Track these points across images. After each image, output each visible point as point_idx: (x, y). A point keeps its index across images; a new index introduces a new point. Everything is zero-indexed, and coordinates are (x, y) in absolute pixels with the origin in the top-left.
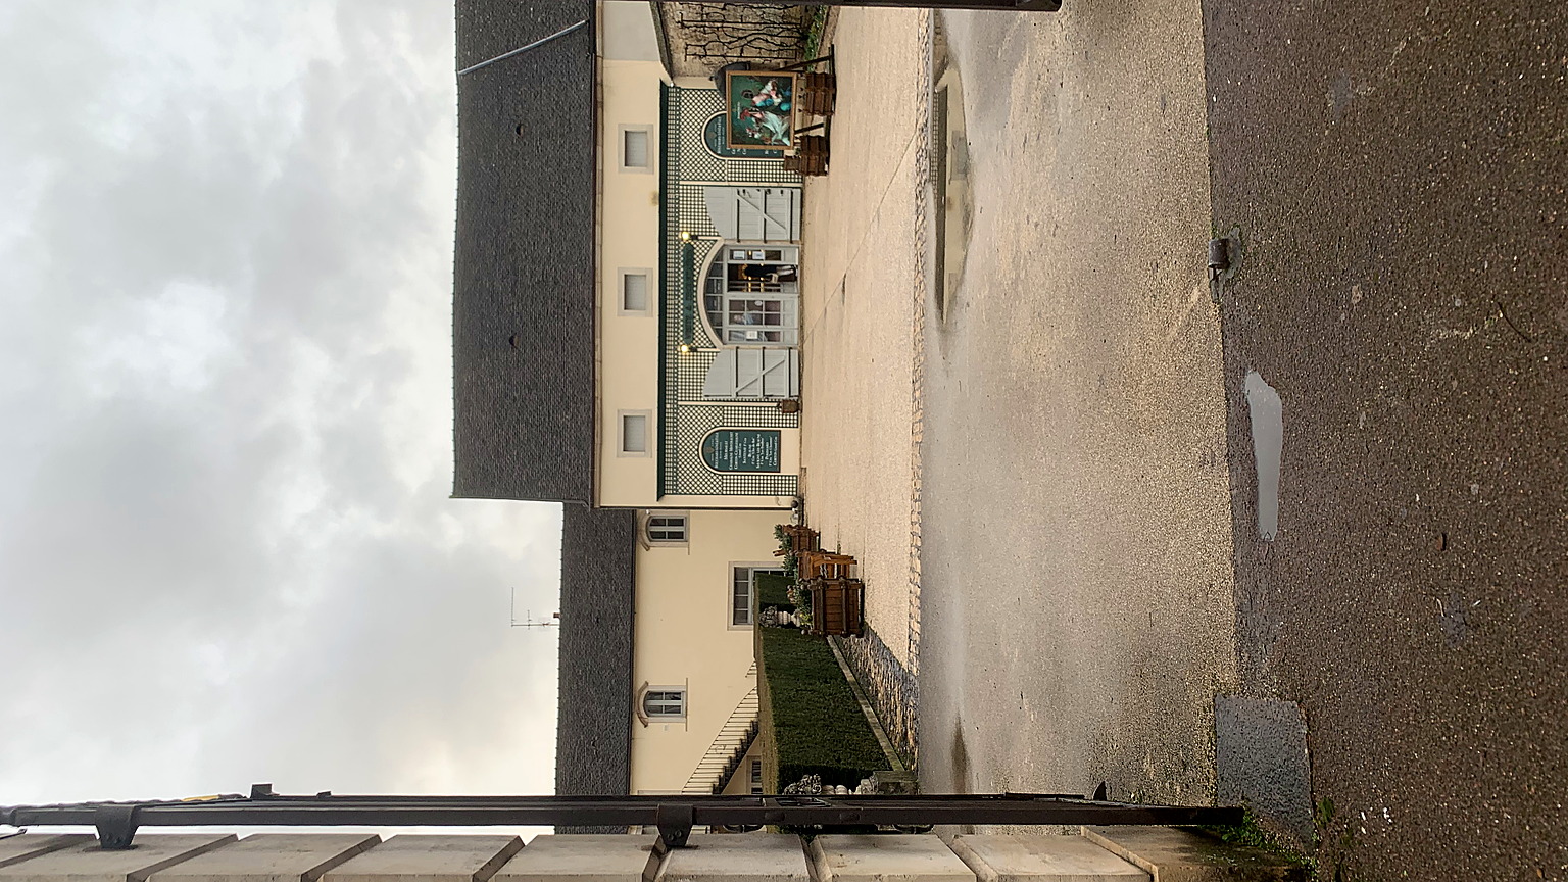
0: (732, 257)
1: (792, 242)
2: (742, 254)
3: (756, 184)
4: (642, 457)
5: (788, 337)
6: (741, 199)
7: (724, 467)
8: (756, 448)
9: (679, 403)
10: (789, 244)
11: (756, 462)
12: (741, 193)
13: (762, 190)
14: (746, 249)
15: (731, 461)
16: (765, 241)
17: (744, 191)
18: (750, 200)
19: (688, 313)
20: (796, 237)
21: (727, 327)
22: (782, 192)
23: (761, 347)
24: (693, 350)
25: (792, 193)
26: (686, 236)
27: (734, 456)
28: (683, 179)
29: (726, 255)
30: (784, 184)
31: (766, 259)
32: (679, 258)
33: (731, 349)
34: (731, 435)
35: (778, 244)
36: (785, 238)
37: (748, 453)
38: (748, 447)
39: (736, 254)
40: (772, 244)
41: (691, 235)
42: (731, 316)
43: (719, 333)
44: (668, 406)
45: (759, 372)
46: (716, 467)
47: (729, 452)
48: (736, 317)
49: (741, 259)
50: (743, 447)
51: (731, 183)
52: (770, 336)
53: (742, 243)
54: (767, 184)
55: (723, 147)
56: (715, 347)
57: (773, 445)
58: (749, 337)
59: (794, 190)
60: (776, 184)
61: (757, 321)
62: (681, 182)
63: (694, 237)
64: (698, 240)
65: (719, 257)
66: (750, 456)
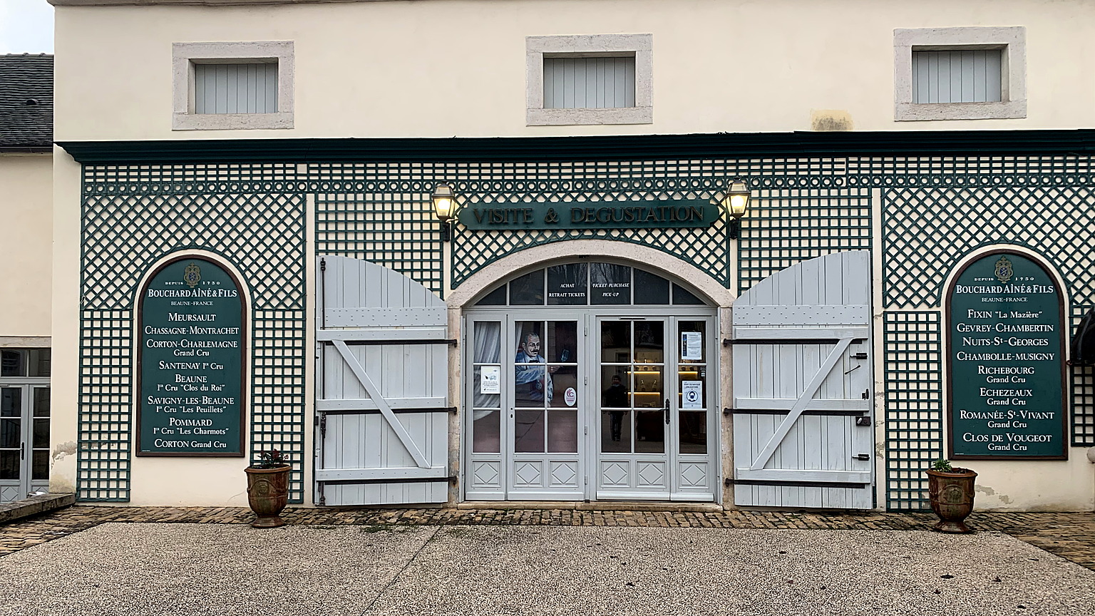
0: (685, 326)
1: (730, 483)
2: (694, 353)
3: (880, 388)
4: (176, 106)
5: (486, 472)
6: (840, 347)
7: (150, 312)
8: (199, 395)
9: (310, 197)
10: (724, 475)
11: (163, 394)
12: (857, 349)
13: (864, 406)
14: (708, 364)
15: (165, 331)
16: (729, 413)
17: (862, 357)
18: (839, 372)
19: (539, 216)
20: (743, 496)
21: (510, 315)
22: (863, 458)
23: (457, 403)
24: (446, 230)
25: (861, 486)
26: (738, 203)
27: (180, 337)
28: (884, 197)
29: (690, 312)
30: (881, 462)
31: (684, 416)
32: (678, 190)
33: (449, 327)
34: (230, 331)
35: (724, 447)
36: (738, 467)
37: (182, 372)
38: (200, 372)
39: (693, 339)
40: (722, 430)
41: (739, 217)
42: (537, 327)
43: (492, 296)
44: (302, 168)
45: (388, 398)
46: (151, 293)
47: (187, 325)
48: (534, 339)
49: (682, 349)
50: (201, 360)
51: (879, 323)
52: (486, 429)
53: (722, 352)
54: (880, 416)
55: (974, 301)
56: (454, 285)
57: (204, 439)
58: (485, 371)
59: (869, 490)
60: (881, 439)
61: (527, 391)
62: (876, 192)
63: (734, 229)
64: (727, 239)
65: (687, 294)
66: (179, 379)
